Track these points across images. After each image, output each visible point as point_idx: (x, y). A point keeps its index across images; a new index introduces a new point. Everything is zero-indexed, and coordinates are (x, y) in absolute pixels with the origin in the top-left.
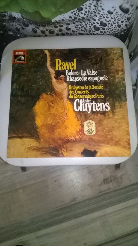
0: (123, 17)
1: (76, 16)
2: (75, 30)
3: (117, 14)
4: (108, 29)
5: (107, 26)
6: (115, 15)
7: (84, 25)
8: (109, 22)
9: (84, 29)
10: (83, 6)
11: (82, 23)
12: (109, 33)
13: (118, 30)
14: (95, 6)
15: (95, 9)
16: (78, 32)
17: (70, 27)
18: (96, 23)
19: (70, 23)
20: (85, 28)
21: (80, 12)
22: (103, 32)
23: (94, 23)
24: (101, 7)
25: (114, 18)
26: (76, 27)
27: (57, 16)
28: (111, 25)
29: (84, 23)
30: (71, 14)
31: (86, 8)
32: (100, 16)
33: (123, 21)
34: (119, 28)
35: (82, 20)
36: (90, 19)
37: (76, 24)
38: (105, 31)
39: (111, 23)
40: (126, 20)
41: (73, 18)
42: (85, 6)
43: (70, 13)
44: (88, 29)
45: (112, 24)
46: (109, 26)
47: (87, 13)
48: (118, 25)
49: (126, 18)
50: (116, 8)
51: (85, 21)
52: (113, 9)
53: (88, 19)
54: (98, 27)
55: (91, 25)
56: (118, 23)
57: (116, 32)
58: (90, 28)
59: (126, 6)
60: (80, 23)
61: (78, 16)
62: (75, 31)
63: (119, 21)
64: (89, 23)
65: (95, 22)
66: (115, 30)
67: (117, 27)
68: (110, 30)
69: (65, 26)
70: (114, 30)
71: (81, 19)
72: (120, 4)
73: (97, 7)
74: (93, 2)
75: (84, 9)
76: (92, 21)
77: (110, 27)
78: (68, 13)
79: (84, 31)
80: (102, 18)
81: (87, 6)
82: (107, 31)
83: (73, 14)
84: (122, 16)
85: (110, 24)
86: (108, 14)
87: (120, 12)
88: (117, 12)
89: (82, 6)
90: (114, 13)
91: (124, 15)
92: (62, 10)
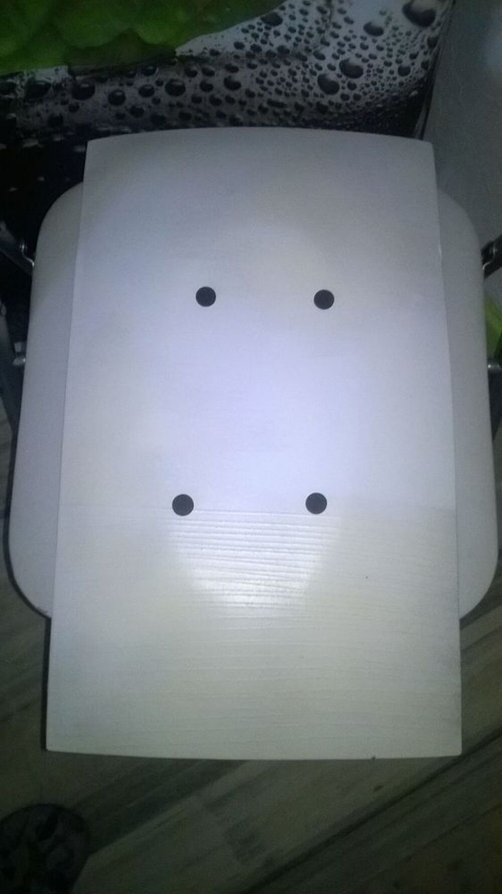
28: (375, 72)
47: (296, 34)
63: (403, 53)
72: (405, 2)
73: (329, 13)
85: (375, 67)
90: (387, 32)
92: (212, 19)
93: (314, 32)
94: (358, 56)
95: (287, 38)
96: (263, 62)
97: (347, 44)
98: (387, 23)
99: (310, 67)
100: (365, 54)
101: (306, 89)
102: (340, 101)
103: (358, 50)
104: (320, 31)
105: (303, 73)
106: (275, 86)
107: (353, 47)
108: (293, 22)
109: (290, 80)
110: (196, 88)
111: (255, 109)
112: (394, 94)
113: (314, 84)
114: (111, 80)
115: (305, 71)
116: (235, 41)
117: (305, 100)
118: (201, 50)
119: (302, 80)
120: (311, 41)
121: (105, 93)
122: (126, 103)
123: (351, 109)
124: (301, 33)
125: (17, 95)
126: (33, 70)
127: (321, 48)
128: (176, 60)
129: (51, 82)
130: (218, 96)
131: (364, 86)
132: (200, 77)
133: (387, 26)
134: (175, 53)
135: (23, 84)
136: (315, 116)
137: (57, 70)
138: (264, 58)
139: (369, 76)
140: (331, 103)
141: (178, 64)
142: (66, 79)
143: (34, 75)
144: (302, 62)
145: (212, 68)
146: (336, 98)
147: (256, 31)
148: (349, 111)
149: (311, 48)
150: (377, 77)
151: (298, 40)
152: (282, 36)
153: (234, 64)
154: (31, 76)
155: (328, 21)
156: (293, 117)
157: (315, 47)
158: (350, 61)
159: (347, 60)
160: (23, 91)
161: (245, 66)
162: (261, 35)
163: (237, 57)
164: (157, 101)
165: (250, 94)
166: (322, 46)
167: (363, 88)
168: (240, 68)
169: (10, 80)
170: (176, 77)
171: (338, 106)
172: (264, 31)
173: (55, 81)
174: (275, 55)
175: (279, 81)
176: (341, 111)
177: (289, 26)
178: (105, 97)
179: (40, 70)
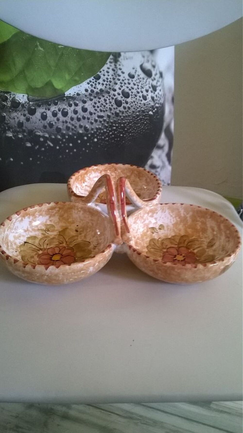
0: (146, 82)
1: (93, 89)
2: (93, 110)
3: (139, 77)
4: (132, 103)
5: (131, 96)
6: (137, 80)
7: (104, 101)
8: (132, 90)
9: (103, 107)
10: (101, 72)
11: (100, 98)
12: (134, 108)
13: (144, 104)
14: (113, 70)
15: (113, 74)
16: (97, 114)
17: (86, 105)
18: (117, 95)
20: (105, 106)
21: (98, 81)
22: (127, 107)
23: (114, 95)
24: (120, 69)
25: (136, 84)
26: (94, 107)
27: (71, 87)
28: (134, 96)
29: (102, 99)
31: (104, 75)
32: (121, 83)
33: (147, 89)
34: (145, 102)
35: (101, 94)
36: (109, 91)
37: (93, 101)
38: (128, 105)
39: (134, 91)
40: (151, 89)
41: (89, 92)
42: (103, 72)
43: (86, 83)
44: (108, 107)
45: (136, 94)
46: (133, 96)
48: (143, 94)
49: (150, 85)
50: (136, 68)
51: (104, 95)
52: (134, 71)
53: (107, 91)
54: (120, 99)
55: (111, 101)
56: (142, 92)
57: (142, 108)
58: (110, 105)
59: (148, 66)
60: (98, 100)
61: (95, 88)
62: (93, 112)
63: (143, 88)
64: (109, 97)
65: (116, 93)
66: (140, 103)
67: (141, 98)
68: (134, 103)
70: (139, 105)
71: (99, 92)
72: (141, 64)
73: (116, 71)
74: (110, 66)
75: (102, 76)
76: (112, 92)
77: (134, 99)
79: (104, 111)
80: (123, 85)
81: (104, 72)
82: (132, 106)
83: (90, 85)
84: (145, 80)
85: (134, 94)
86: (129, 78)
87: (142, 75)
88: (139, 74)
89: (99, 73)
91: (147, 79)
92: (77, 78)
93: (112, 80)
94: (127, 87)
95: (103, 84)
96: (95, 97)
97: (123, 82)
98: (135, 73)
99: (111, 96)
100: (130, 86)
101: (111, 107)
102: (123, 110)
103: (127, 85)
104: (114, 79)
105: (109, 100)
106: (100, 108)
107: (125, 84)
108: (104, 77)
109: (104, 104)
110: (72, 113)
111: (93, 121)
112: (142, 109)
113: (113, 103)
114: (42, 106)
115: (110, 99)
117: (110, 112)
119: (109, 103)
120: (111, 84)
121: (40, 113)
122: (47, 120)
123: (127, 113)
124: (107, 82)
125: (7, 103)
126: (15, 93)
127: (115, 86)
128: (65, 98)
129: (21, 102)
130: (79, 117)
131: (131, 103)
133: (135, 74)
134: (65, 94)
135: (11, 99)
136: (115, 119)
138: (96, 95)
139: (132, 98)
140: (120, 111)
141: (66, 100)
142: (26, 102)
143: (15, 96)
144: (108, 95)
145: (78, 102)
146: (121, 109)
147: (92, 83)
148: (127, 115)
149: (111, 87)
150: (135, 99)
151: (106, 85)
152: (101, 84)
153: (85, 99)
154: (14, 96)
155: (116, 74)
156: (107, 122)
157: (113, 86)
158: (125, 90)
159: (124, 90)
160: (10, 103)
161: (89, 100)
162: (94, 84)
163: (86, 96)
164: (58, 120)
165: (91, 114)
166: (115, 85)
167: (130, 104)
168: (87, 102)
169: (6, 95)
170: (65, 107)
171: (123, 113)
172: (95, 83)
173: (22, 102)
174: (99, 93)
175: (101, 105)
176: (124, 115)
177: (103, 79)
178: (40, 115)
179: (17, 94)
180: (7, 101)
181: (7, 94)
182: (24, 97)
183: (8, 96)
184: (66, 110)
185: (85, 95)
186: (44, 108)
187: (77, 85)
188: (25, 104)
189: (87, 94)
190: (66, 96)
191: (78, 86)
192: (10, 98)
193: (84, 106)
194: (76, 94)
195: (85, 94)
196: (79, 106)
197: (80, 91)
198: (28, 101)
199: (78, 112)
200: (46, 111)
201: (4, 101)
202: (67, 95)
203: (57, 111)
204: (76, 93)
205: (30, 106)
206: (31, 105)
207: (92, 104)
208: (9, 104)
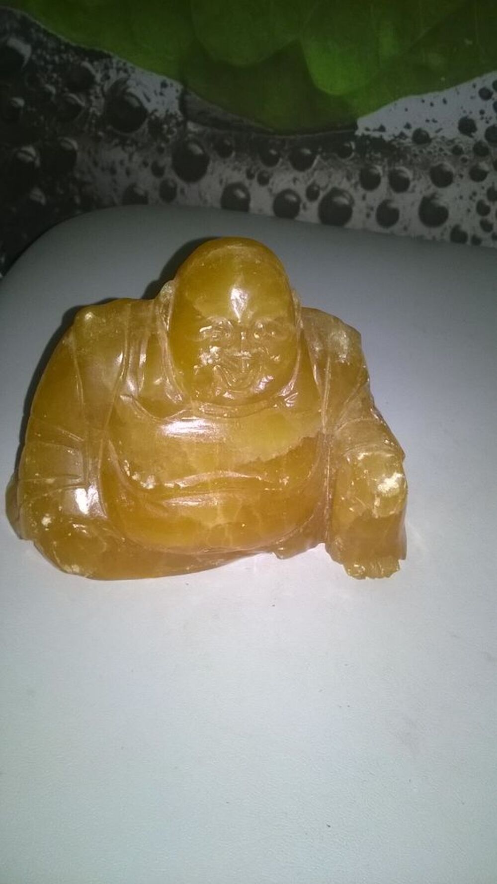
17: (447, 197)
19: (454, 170)
27: (396, 95)
30: (479, 99)
62: (470, 233)
69: (421, 187)
78: (466, 88)
92: (435, 60)
116: (464, 115)
118: (401, 129)
125: (89, 102)
126: (129, 65)
129: (149, 107)
132: (383, 190)
134: (355, 127)
135: (107, 86)
137: (164, 85)
145: (408, 173)
153: (448, 166)
154: (122, 75)
160: (103, 101)
161: (465, 172)
163: (457, 151)
168: (457, 179)
173: (156, 110)
179: (138, 70)
180: (92, 91)
181: (91, 62)
182: (166, 91)
183: (97, 71)
184: (344, 201)
185: (452, 147)
186: (244, 168)
187: (427, 92)
188: (168, 124)
189: (466, 142)
190: (359, 133)
191: (429, 97)
192: (102, 80)
193: (433, 196)
194: (409, 133)
195: (457, 141)
196: (413, 191)
197: (434, 121)
198: (179, 113)
199: (401, 219)
200: (247, 183)
201: (75, 89)
202: (366, 133)
203: (302, 193)
204: (413, 129)
205: (186, 139)
206: (190, 135)
207: (475, 194)
208: (96, 107)
